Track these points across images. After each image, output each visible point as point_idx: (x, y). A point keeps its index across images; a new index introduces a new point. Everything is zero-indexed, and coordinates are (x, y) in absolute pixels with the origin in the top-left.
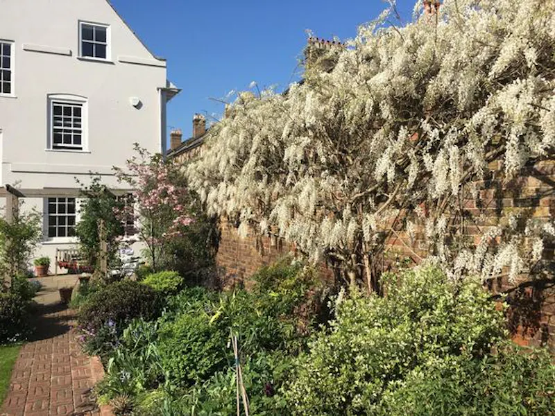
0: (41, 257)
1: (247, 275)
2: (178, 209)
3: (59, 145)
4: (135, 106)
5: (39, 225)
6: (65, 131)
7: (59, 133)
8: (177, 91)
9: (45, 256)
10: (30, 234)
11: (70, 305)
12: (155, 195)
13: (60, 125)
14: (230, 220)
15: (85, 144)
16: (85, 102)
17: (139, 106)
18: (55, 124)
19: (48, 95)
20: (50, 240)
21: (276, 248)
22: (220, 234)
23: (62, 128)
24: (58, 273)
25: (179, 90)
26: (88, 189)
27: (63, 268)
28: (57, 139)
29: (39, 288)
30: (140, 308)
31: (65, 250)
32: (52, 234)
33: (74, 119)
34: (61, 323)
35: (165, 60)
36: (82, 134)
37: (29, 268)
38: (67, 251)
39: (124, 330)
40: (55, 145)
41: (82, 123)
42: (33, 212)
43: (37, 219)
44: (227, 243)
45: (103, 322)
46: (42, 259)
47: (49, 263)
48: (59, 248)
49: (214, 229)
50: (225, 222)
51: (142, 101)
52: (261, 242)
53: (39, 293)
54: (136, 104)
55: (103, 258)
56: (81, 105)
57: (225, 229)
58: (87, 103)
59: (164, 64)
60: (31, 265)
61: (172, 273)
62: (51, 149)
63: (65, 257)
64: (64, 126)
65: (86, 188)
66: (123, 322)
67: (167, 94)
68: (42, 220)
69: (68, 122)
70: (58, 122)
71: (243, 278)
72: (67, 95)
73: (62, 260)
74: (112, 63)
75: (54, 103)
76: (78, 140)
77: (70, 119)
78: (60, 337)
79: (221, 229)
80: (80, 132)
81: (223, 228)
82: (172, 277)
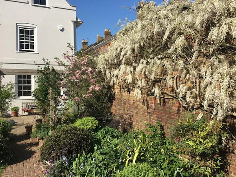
0: (14, 107)
1: (134, 119)
2: (92, 81)
3: (23, 49)
4: (61, 30)
5: (13, 91)
6: (26, 42)
7: (23, 43)
8: (81, 23)
9: (16, 106)
10: (9, 96)
11: (32, 135)
12: (79, 73)
13: (23, 39)
14: (122, 87)
15: (36, 49)
16: (35, 27)
17: (62, 30)
18: (20, 39)
19: (17, 24)
20: (19, 98)
21: (160, 105)
22: (115, 95)
23: (24, 40)
24: (23, 114)
25: (83, 22)
26: (43, 69)
27: (26, 112)
28: (22, 46)
29: (14, 124)
30: (81, 145)
31: (26, 103)
32: (20, 95)
33: (30, 36)
34: (27, 149)
35: (75, 7)
36: (34, 44)
37: (8, 112)
38: (28, 103)
39: (74, 163)
40: (21, 49)
41: (34, 38)
42: (9, 83)
43: (12, 87)
44: (120, 100)
45: (59, 156)
46: (15, 108)
47: (19, 109)
48: (23, 102)
49: (111, 93)
50: (118, 88)
51: (64, 27)
52: (147, 100)
53: (13, 127)
54: (61, 29)
55: (52, 110)
56: (34, 29)
57: (118, 93)
58: (36, 28)
59: (75, 8)
60: (9, 111)
61: (92, 119)
62: (19, 51)
63: (27, 107)
64: (25, 40)
65: (41, 68)
66: (72, 156)
67: (76, 24)
68: (14, 88)
69: (27, 38)
70: (22, 37)
71: (131, 120)
72: (26, 24)
73: (25, 108)
74: (49, 8)
75: (20, 28)
76: (32, 47)
77: (28, 36)
78: (28, 160)
79: (115, 92)
80: (33, 43)
81: (116, 92)
82: (92, 121)
